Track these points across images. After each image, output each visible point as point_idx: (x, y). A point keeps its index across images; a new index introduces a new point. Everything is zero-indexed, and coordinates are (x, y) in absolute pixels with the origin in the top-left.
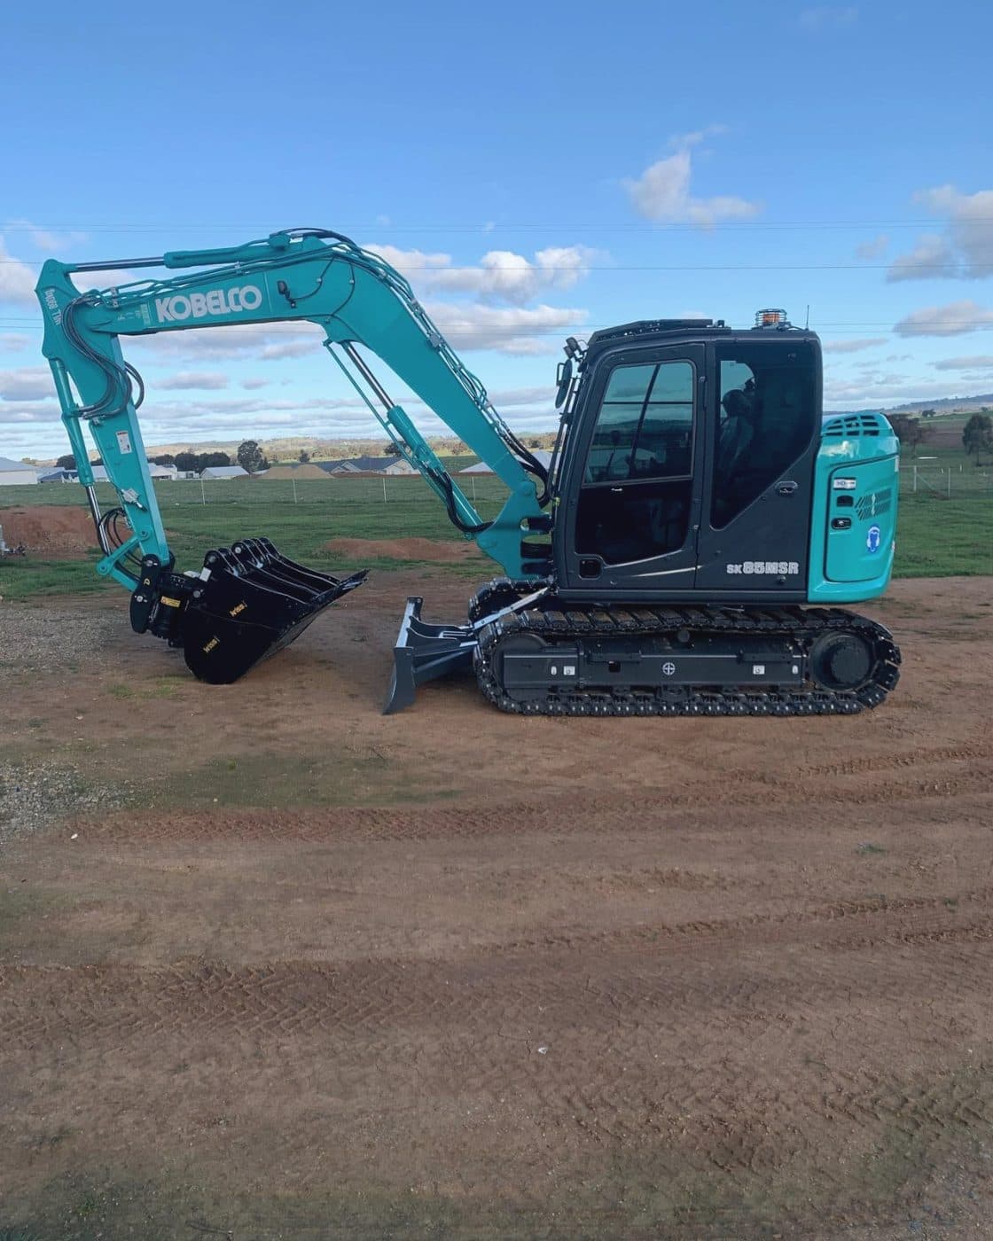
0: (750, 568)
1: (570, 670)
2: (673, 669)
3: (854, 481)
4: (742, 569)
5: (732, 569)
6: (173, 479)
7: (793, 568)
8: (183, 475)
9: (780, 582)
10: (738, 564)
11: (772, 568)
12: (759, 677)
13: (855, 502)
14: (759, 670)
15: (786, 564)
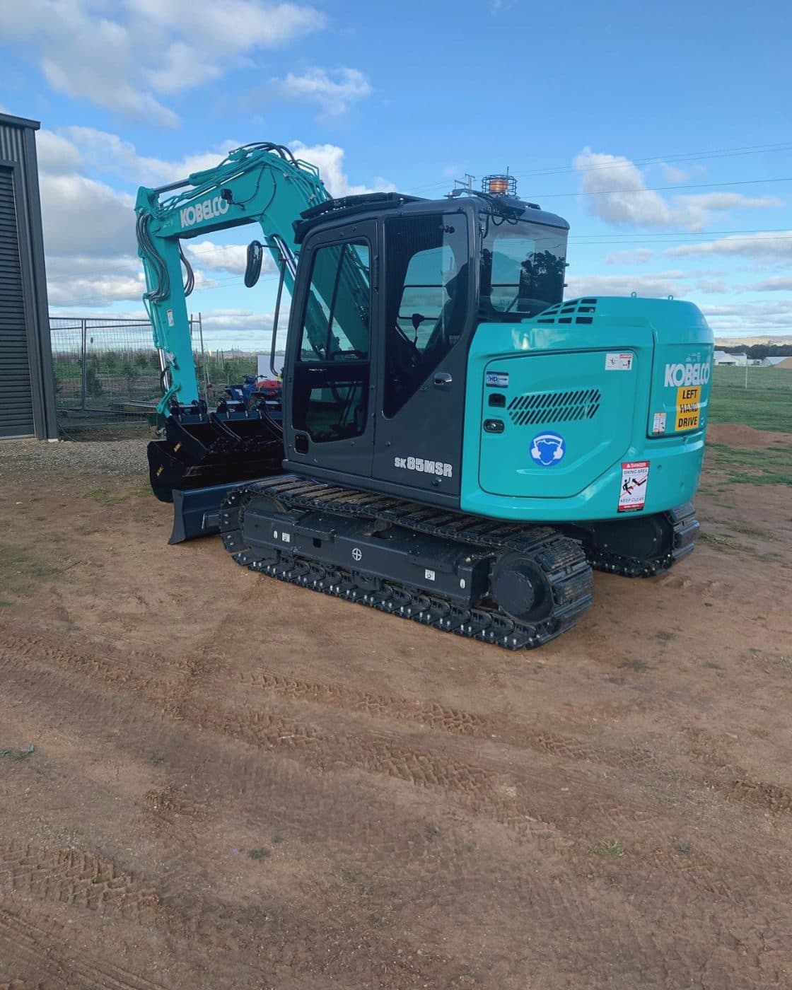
0: (414, 464)
1: (286, 537)
2: (360, 555)
3: (507, 377)
4: (406, 463)
5: (399, 463)
6: (737, 364)
7: (447, 470)
8: (751, 361)
9: (437, 484)
10: (404, 458)
11: (429, 467)
12: (429, 581)
13: (508, 403)
14: (430, 575)
15: (440, 464)
